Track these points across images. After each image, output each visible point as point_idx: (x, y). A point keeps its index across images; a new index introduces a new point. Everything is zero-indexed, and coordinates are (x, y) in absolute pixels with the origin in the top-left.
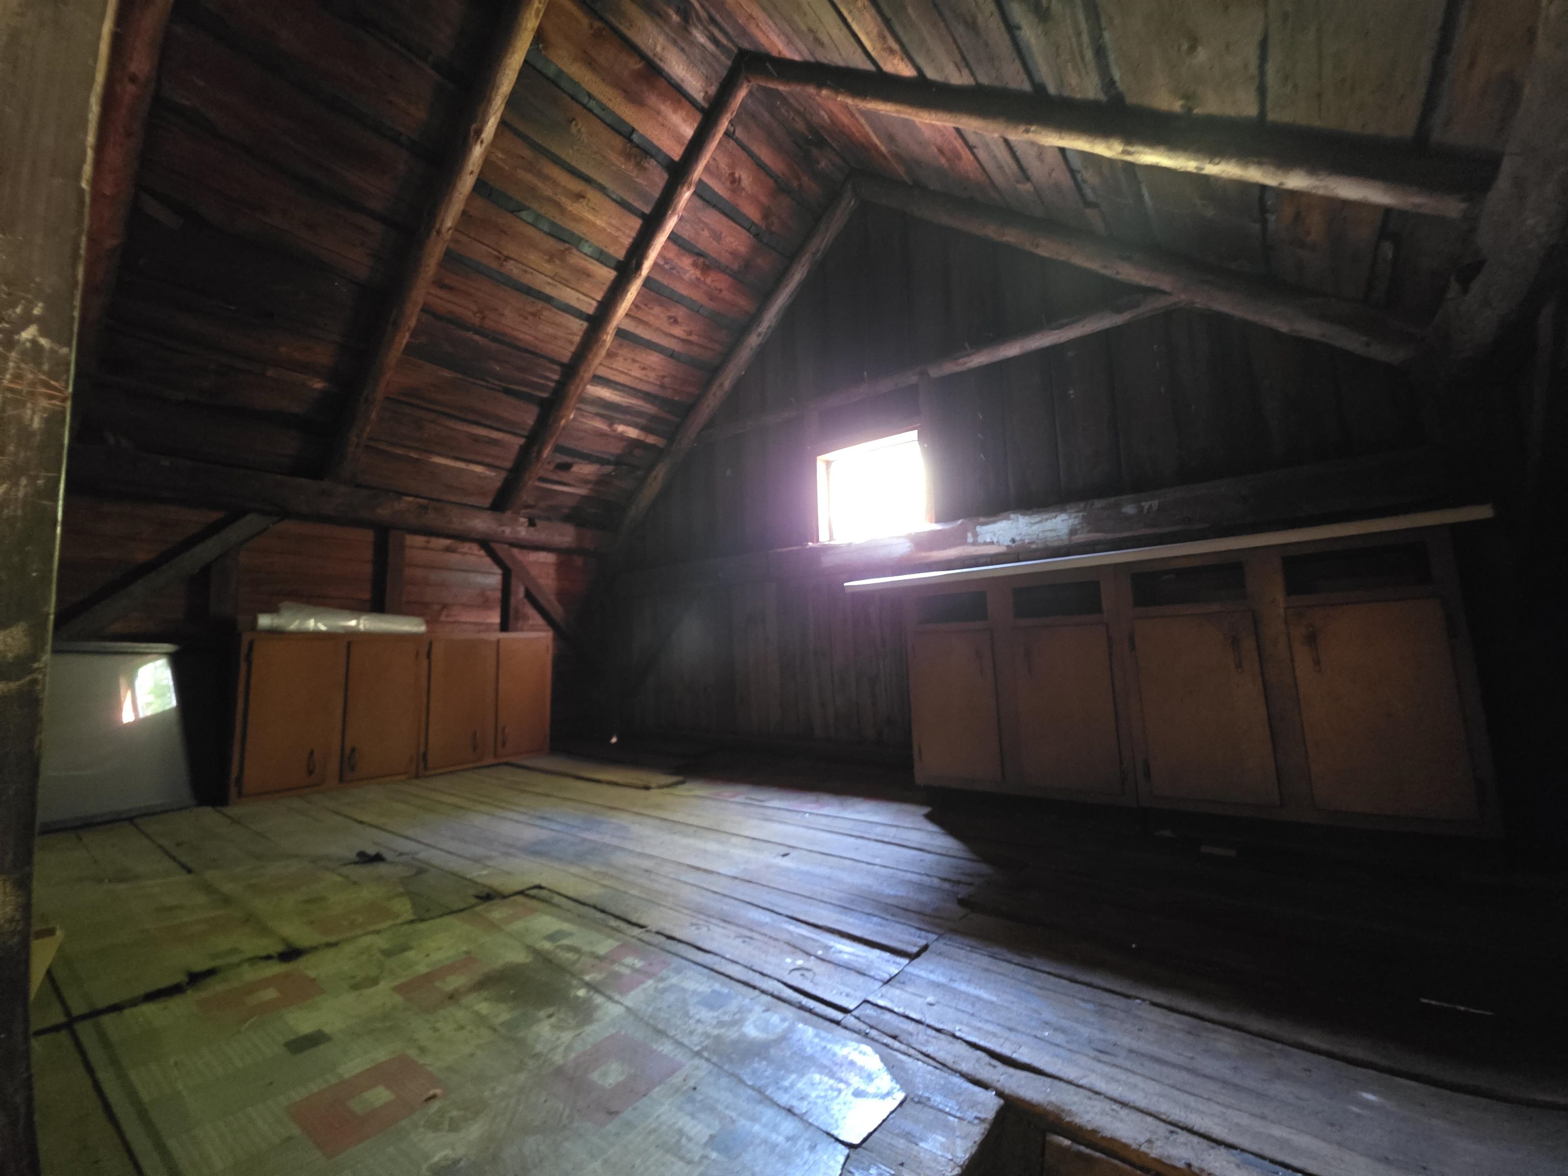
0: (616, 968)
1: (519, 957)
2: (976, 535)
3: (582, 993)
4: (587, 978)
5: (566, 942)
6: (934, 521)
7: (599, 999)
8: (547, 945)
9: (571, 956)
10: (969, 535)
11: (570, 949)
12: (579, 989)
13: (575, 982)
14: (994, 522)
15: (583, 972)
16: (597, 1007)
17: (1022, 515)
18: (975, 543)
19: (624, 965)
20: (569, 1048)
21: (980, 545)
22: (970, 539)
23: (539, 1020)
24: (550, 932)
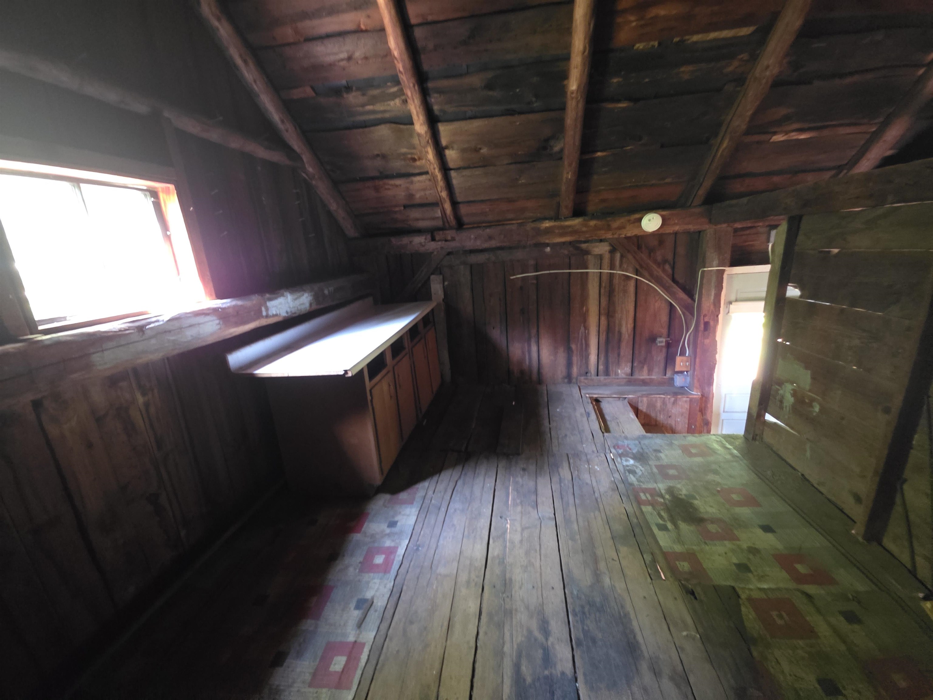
0: (650, 498)
1: (683, 526)
2: (267, 309)
3: (667, 497)
4: (662, 500)
5: (661, 522)
6: (214, 296)
7: (663, 492)
8: (669, 525)
9: (663, 513)
10: (263, 309)
11: (661, 517)
12: (667, 499)
13: (667, 502)
14: (276, 298)
15: (662, 504)
16: (665, 490)
17: (290, 293)
18: (267, 316)
19: (647, 497)
20: (679, 483)
21: (270, 317)
22: (264, 313)
23: (685, 495)
24: (665, 532)
